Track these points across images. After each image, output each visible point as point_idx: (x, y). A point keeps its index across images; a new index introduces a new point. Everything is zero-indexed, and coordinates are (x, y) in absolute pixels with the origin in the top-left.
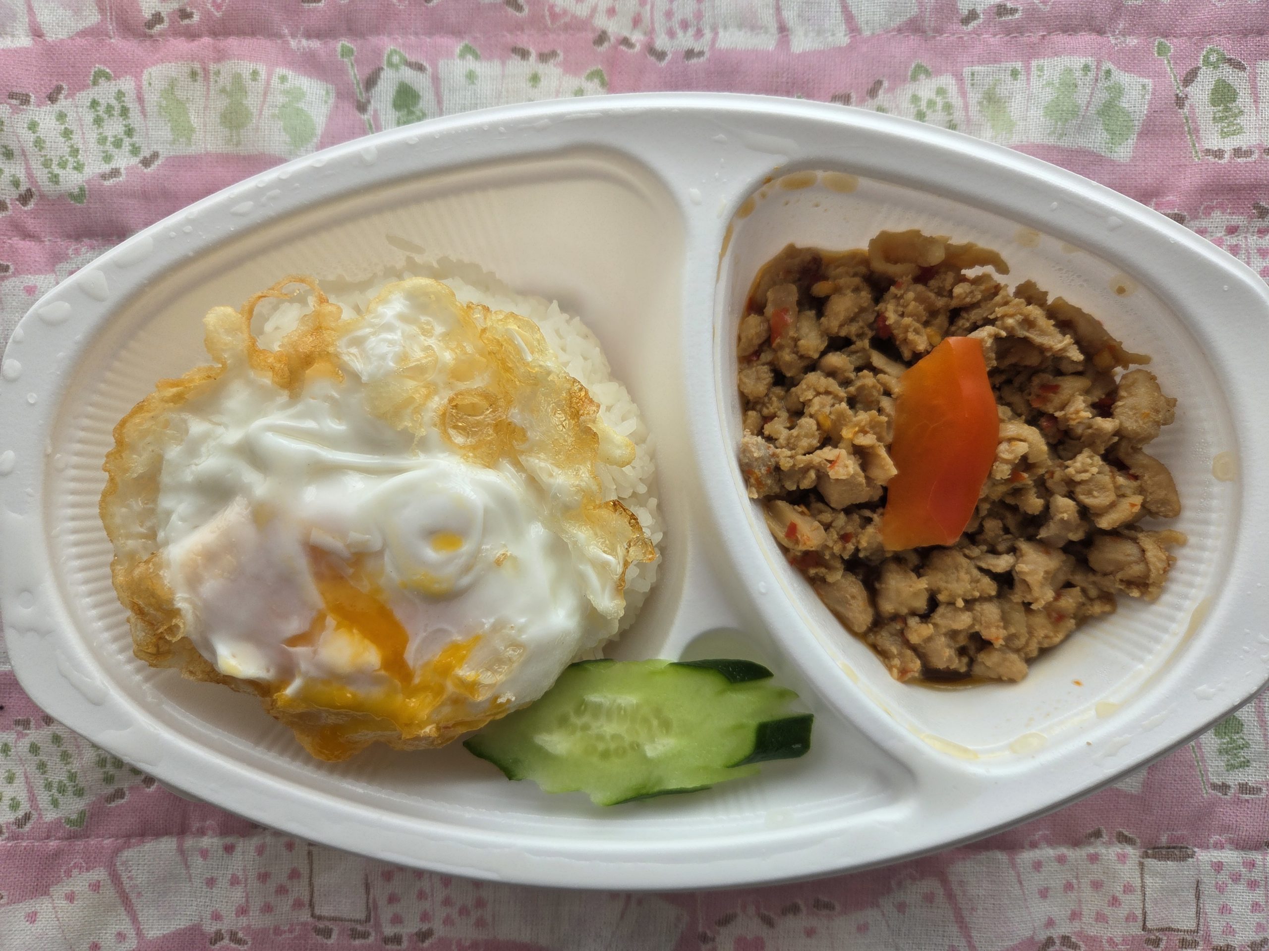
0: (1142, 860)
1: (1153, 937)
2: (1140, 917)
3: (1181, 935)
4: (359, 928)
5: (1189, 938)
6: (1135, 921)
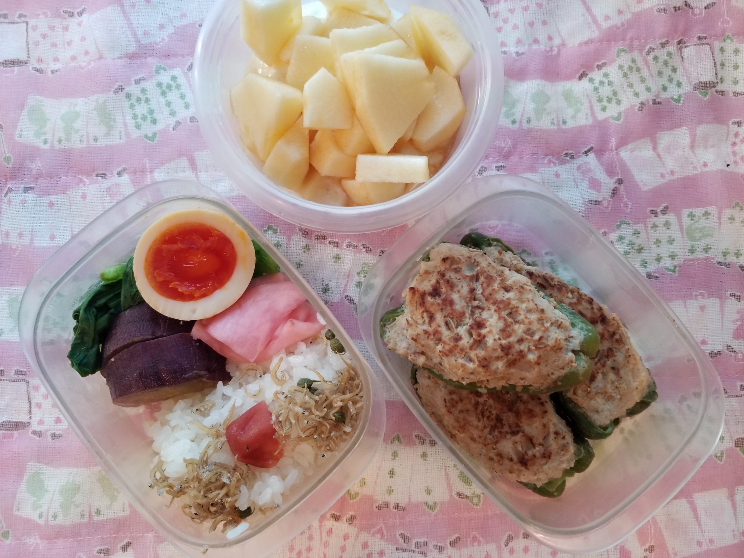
0: (28, 59)
1: (23, 19)
2: (30, 30)
3: (7, 21)
6: (33, 26)
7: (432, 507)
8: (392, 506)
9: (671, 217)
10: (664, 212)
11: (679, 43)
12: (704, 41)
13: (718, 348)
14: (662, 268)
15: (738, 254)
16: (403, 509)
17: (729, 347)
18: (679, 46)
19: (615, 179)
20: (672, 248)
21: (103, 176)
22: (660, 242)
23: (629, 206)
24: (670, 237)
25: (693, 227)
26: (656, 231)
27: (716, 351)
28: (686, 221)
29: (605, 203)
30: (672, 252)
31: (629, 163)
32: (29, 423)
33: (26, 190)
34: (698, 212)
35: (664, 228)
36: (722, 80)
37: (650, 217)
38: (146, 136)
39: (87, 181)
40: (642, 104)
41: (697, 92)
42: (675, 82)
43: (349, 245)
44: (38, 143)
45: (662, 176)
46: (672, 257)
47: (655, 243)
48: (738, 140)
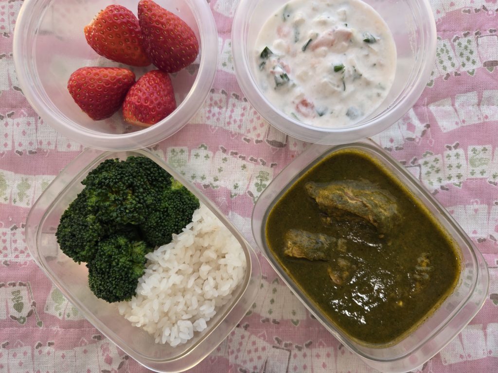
8: (271, 321)
9: (460, 151)
10: (456, 147)
11: (476, 34)
13: (484, 236)
14: (451, 183)
16: (278, 323)
17: (491, 236)
18: (476, 36)
19: (425, 124)
20: (459, 171)
22: (452, 167)
23: (433, 143)
24: (458, 164)
25: (475, 158)
26: (449, 159)
27: (482, 238)
28: (470, 153)
29: (417, 140)
30: (459, 174)
31: (435, 115)
34: (479, 148)
35: (455, 158)
37: (446, 150)
41: (486, 68)
42: (471, 61)
43: (252, 159)
45: (457, 123)
46: (459, 176)
47: (448, 167)
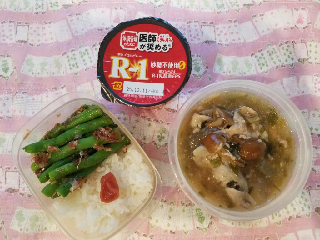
0: (28, 40)
1: (27, 24)
2: (29, 29)
3: (21, 25)
4: (204, 24)
5: (19, 24)
6: (31, 28)
7: (186, 233)
12: (303, 42)
15: (317, 130)
21: (56, 89)
32: (19, 190)
33: (23, 93)
36: (310, 58)
38: (74, 73)
39: (49, 90)
40: (277, 67)
44: (30, 74)
48: (317, 82)
